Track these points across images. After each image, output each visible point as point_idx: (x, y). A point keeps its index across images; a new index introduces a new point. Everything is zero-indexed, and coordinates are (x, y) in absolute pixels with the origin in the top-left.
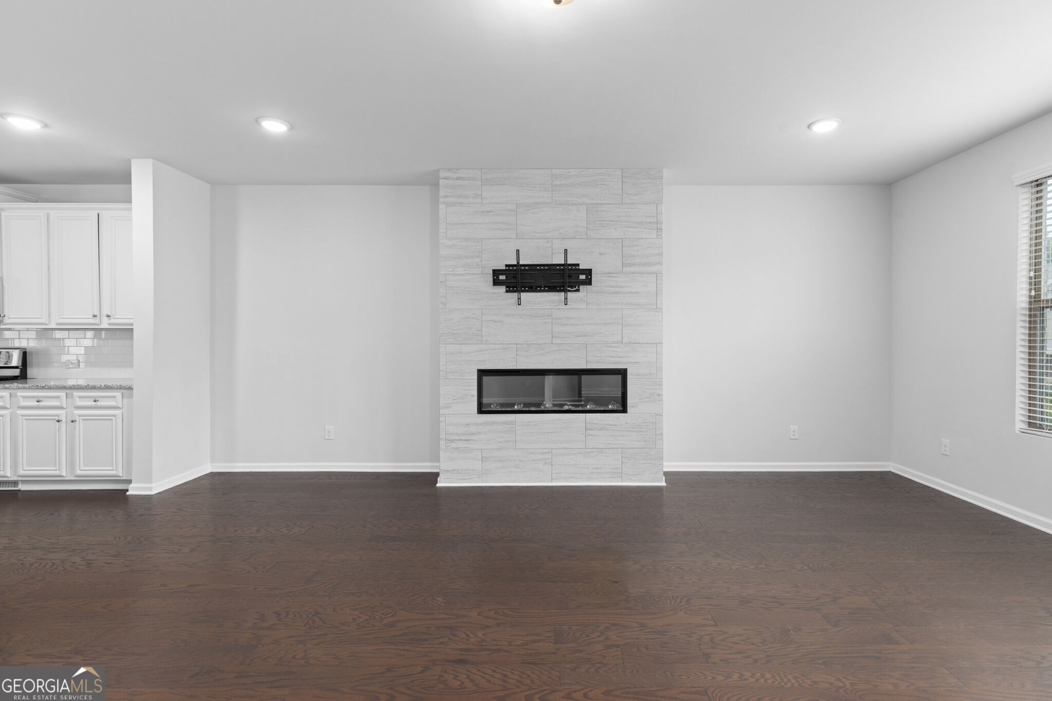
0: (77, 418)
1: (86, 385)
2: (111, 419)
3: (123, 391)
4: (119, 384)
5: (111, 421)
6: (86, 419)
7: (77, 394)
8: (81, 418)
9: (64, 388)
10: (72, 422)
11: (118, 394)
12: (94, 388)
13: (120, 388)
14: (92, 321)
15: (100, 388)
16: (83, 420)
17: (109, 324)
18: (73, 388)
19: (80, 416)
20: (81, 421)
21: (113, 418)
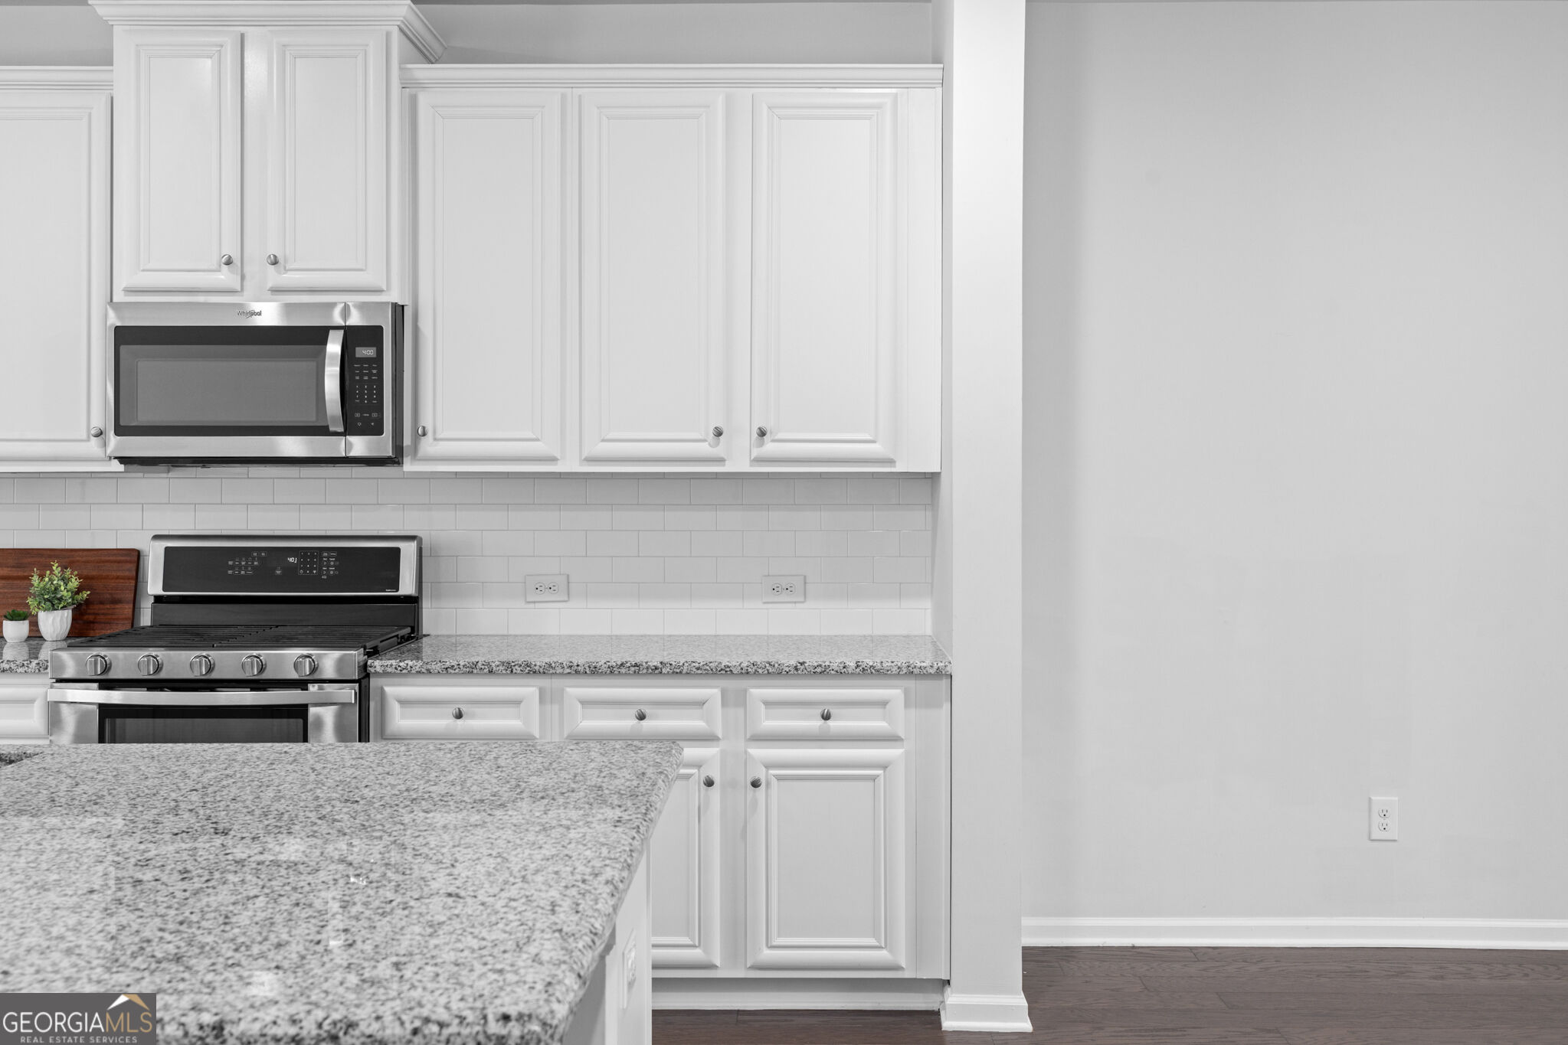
0: (761, 774)
1: (793, 662)
2: (874, 778)
3: (911, 683)
4: (901, 660)
5: (870, 784)
6: (794, 775)
7: (760, 691)
8: (773, 772)
9: (726, 672)
10: (755, 784)
11: (893, 692)
12: (822, 672)
13: (911, 672)
14: (704, 449)
15: (841, 673)
16: (780, 778)
17: (759, 460)
18: (751, 672)
19: (768, 766)
20: (774, 781)
21: (880, 772)
